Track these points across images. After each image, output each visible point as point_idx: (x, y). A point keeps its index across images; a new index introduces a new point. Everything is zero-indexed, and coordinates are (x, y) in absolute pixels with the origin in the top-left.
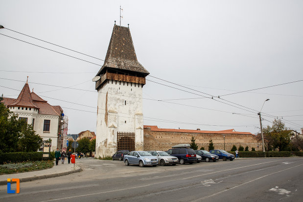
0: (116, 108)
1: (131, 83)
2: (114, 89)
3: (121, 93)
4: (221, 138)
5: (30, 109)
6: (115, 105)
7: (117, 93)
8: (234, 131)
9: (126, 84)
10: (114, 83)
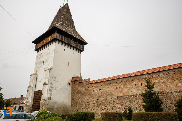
2: (39, 55)
3: (42, 56)
6: (38, 68)
7: (40, 58)
10: (40, 50)
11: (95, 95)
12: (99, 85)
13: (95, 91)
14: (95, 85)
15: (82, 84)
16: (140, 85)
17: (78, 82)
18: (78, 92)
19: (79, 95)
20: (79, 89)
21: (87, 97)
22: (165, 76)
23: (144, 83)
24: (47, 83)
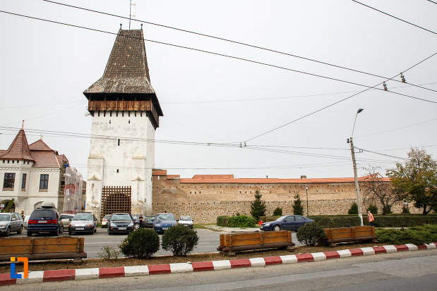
0: (103, 152)
1: (129, 112)
2: (102, 123)
3: (113, 129)
4: (327, 191)
5: (18, 162)
6: (102, 147)
7: (106, 129)
8: (379, 176)
9: (120, 115)
10: (102, 115)
11: (193, 198)
12: (198, 186)
13: (193, 193)
14: (193, 186)
15: (171, 181)
16: (244, 193)
17: (164, 178)
18: (164, 192)
19: (166, 196)
20: (167, 188)
21: (181, 200)
22: (266, 188)
23: (254, 191)
24: (142, 178)
